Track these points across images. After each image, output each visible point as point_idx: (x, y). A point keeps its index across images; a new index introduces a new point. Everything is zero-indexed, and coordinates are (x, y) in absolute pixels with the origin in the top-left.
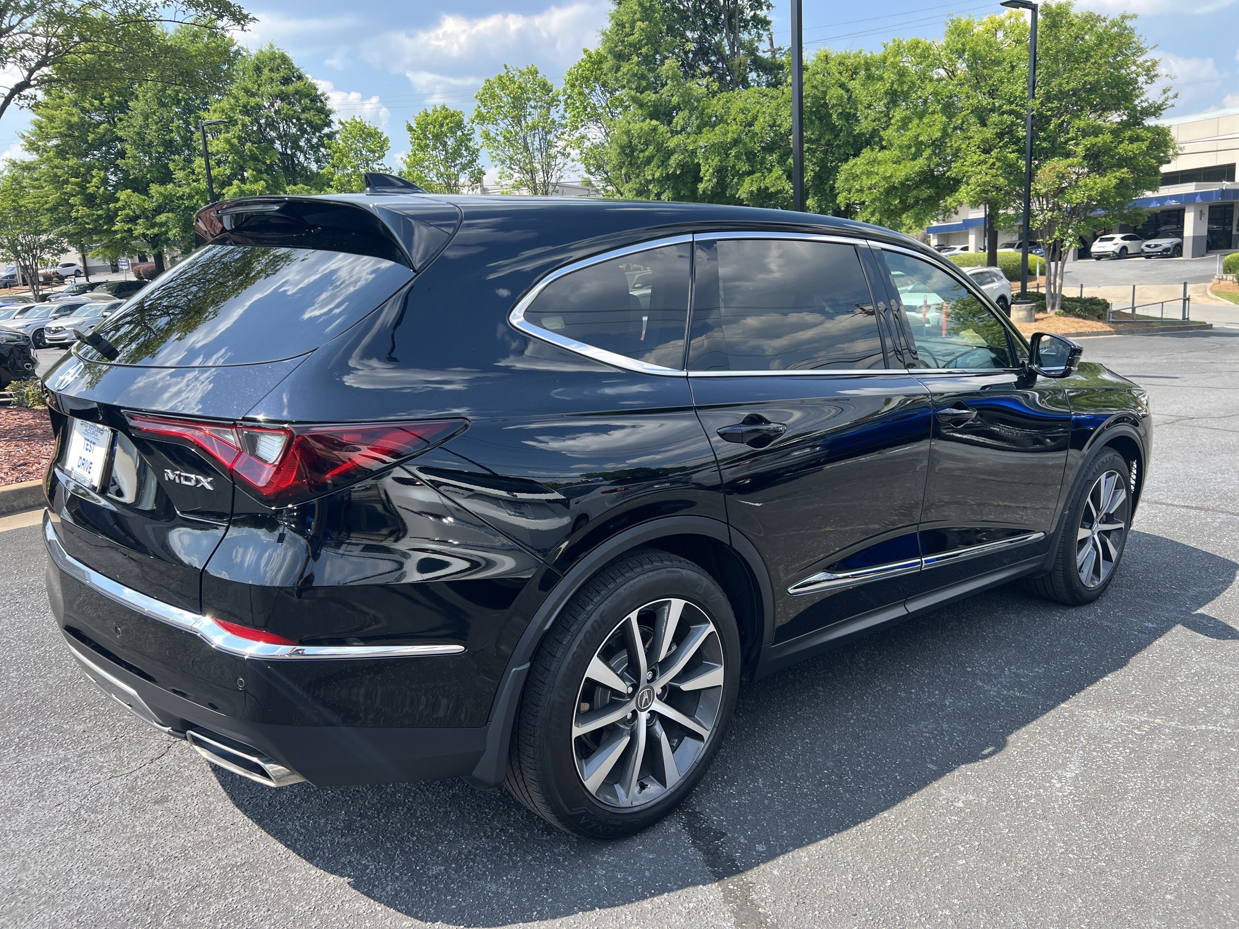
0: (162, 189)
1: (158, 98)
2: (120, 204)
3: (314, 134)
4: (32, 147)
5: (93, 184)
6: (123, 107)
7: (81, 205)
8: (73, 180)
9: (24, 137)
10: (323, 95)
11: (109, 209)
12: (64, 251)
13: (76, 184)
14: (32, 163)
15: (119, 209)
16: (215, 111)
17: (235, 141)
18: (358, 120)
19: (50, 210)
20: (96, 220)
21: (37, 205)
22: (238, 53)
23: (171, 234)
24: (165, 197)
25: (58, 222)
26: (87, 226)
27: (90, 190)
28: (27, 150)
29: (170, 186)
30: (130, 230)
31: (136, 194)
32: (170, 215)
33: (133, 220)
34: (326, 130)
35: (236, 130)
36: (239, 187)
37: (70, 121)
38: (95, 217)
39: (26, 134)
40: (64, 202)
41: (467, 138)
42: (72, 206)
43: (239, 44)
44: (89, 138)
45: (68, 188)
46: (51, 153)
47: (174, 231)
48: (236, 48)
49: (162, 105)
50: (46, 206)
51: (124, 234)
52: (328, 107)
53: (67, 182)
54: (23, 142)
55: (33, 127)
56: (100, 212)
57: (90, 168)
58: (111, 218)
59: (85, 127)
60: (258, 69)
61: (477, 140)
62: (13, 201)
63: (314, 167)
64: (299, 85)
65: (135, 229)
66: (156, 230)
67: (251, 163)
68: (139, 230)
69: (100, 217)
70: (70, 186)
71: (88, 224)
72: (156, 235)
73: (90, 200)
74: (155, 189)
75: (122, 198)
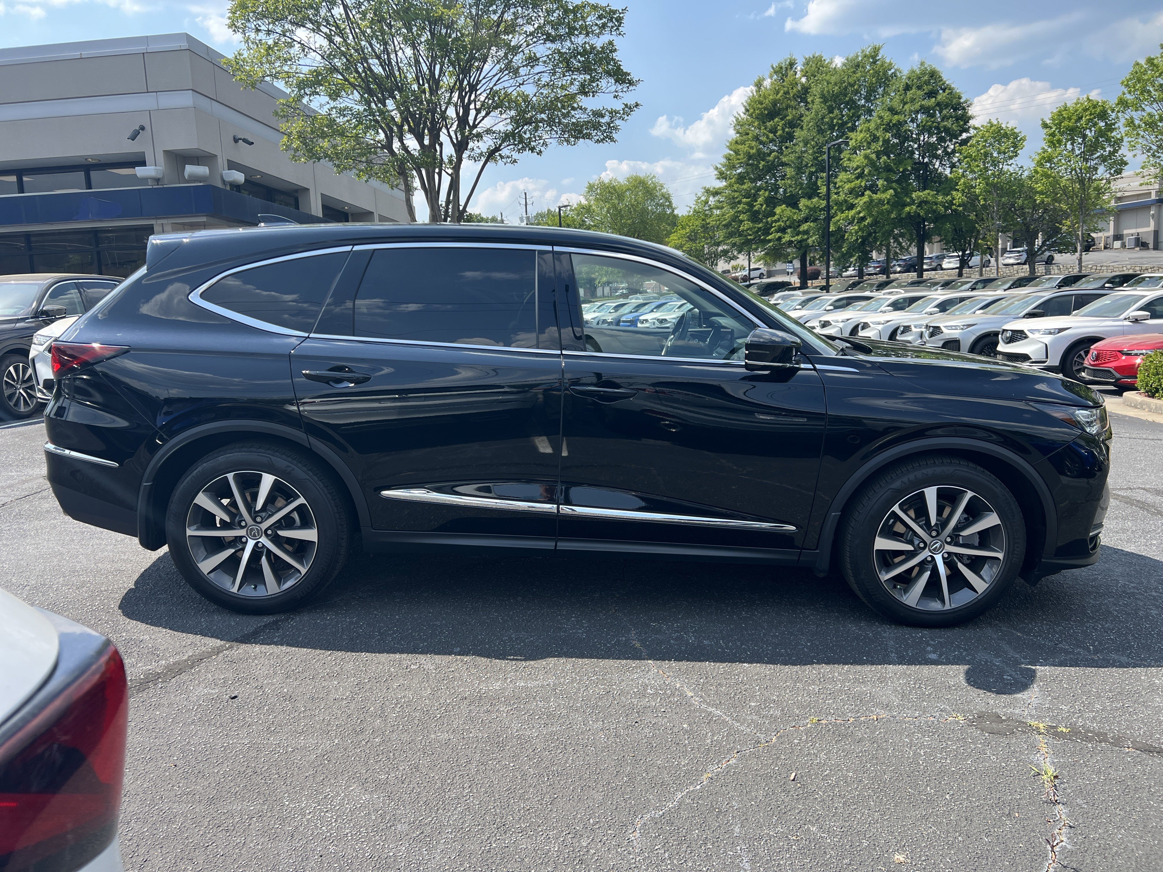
0: (808, 203)
1: (818, 126)
2: (776, 217)
3: (951, 141)
4: (722, 176)
5: (758, 202)
6: (790, 137)
7: (748, 220)
8: (744, 200)
9: (717, 168)
10: (966, 102)
11: (767, 222)
12: (735, 258)
13: (746, 203)
14: (719, 189)
15: (776, 221)
16: (861, 131)
17: (874, 156)
18: (995, 123)
19: (727, 226)
20: (757, 232)
21: (718, 222)
22: (894, 74)
23: (810, 241)
24: (811, 209)
25: (731, 235)
26: (749, 237)
27: (756, 208)
28: (718, 178)
29: (815, 200)
30: (780, 239)
31: (789, 208)
32: (812, 224)
33: (783, 230)
34: (964, 136)
35: (878, 146)
36: (870, 197)
37: (749, 153)
38: (756, 229)
39: (719, 166)
40: (735, 219)
41: (1110, 127)
42: (742, 221)
43: (896, 67)
44: (761, 165)
45: (741, 207)
46: (733, 180)
47: (814, 238)
48: (893, 71)
49: (821, 131)
50: (724, 223)
51: (776, 243)
52: (970, 113)
53: (740, 202)
54: (716, 173)
55: (725, 160)
56: (760, 225)
57: (759, 189)
58: (767, 231)
59: (761, 156)
60: (907, 88)
61: (1121, 129)
62: (703, 220)
63: (948, 171)
64: (941, 96)
65: (784, 238)
66: (799, 238)
67: (884, 175)
68: (787, 238)
69: (759, 229)
70: (742, 205)
71: (751, 235)
72: (800, 242)
73: (755, 217)
74: (803, 203)
75: (778, 212)
